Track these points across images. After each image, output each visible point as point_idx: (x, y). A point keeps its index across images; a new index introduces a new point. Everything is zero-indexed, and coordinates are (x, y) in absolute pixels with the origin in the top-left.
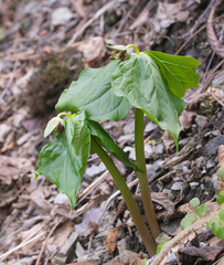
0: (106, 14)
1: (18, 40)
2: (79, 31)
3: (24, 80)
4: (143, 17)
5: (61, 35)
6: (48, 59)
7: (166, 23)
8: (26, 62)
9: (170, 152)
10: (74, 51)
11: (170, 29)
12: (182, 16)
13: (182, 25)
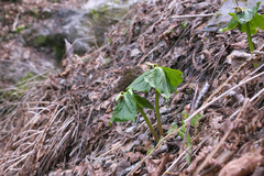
0: (154, 52)
1: (115, 63)
2: (143, 59)
3: (116, 81)
4: (169, 54)
5: (134, 61)
6: (127, 71)
7: (177, 56)
8: (118, 73)
9: (173, 110)
10: (139, 68)
11: (179, 59)
12: (184, 53)
13: (184, 57)
